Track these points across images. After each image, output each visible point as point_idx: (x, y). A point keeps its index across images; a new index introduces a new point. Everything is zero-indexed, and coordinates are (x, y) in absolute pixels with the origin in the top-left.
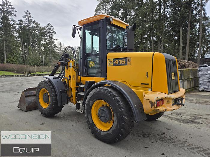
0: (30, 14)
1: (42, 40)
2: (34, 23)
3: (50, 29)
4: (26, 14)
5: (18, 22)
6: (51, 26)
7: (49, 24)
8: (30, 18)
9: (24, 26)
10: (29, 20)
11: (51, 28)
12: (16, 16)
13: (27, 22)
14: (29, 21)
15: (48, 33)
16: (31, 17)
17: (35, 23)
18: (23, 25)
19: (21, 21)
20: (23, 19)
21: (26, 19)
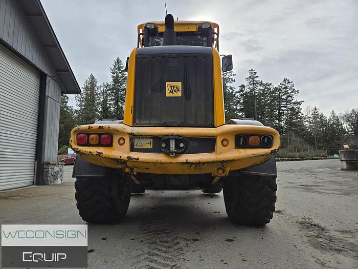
0: (255, 73)
1: (275, 109)
2: (261, 84)
3: (286, 88)
4: (250, 75)
5: (238, 89)
6: (289, 82)
7: (285, 80)
8: (256, 79)
9: (246, 92)
10: (255, 82)
11: (289, 85)
12: (234, 81)
13: (251, 86)
14: (254, 84)
15: (285, 94)
16: (257, 77)
17: (263, 84)
18: (244, 92)
19: (243, 86)
20: (246, 83)
21: (250, 82)
